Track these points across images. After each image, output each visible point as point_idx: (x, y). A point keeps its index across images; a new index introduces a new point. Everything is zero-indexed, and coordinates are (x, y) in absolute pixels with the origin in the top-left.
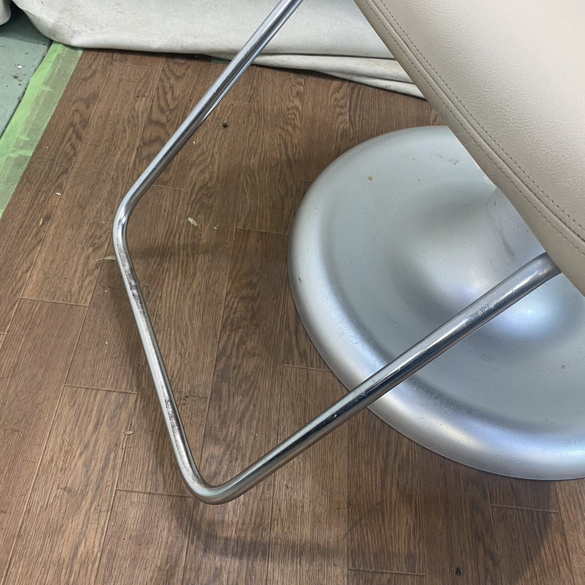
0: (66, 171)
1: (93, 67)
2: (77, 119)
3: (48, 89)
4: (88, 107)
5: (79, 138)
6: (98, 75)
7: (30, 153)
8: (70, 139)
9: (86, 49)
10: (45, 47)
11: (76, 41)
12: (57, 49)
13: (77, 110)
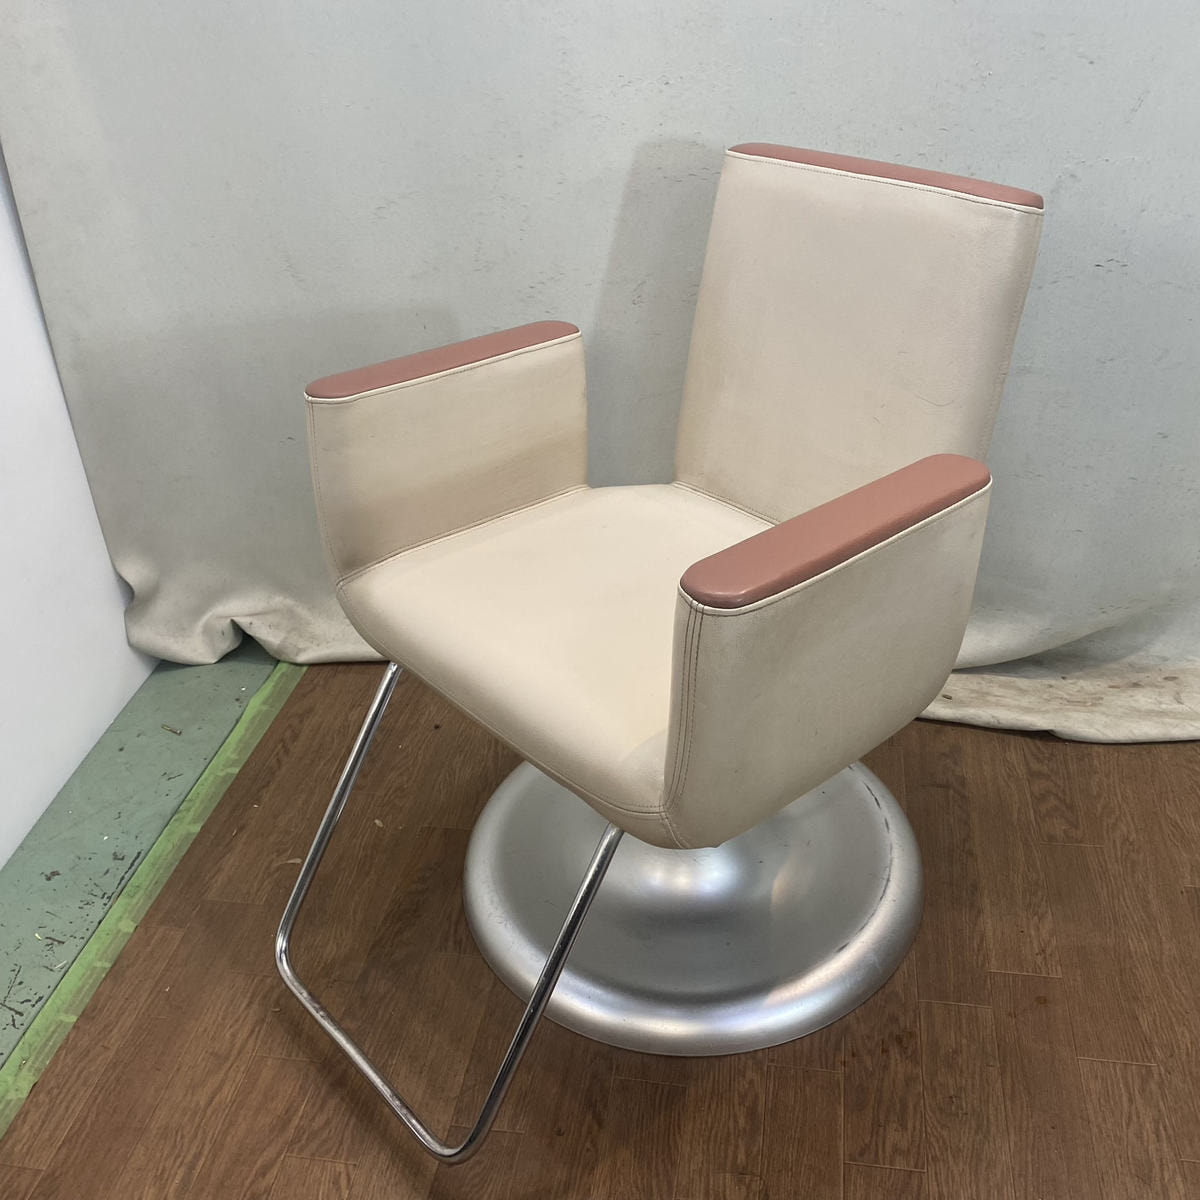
0: (268, 784)
1: (315, 682)
2: (288, 734)
3: (265, 708)
4: (301, 722)
5: (287, 751)
6: (318, 688)
7: (236, 770)
8: (277, 754)
9: (312, 665)
10: (272, 667)
11: (302, 658)
12: (283, 668)
13: (290, 726)
